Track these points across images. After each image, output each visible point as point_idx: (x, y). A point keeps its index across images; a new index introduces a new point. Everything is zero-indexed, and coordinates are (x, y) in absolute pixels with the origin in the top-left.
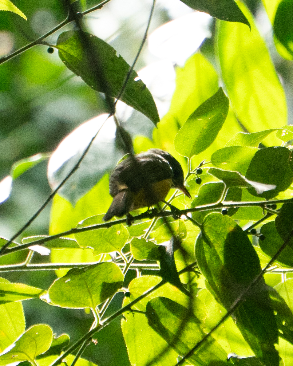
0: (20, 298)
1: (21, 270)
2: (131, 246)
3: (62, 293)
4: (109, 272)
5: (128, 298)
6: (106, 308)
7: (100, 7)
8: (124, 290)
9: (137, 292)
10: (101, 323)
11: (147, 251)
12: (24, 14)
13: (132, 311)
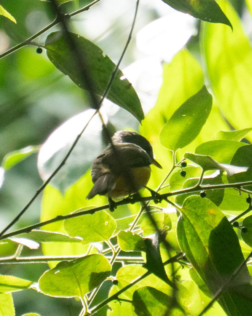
0: (10, 290)
1: (10, 263)
2: (118, 238)
3: (52, 284)
4: (97, 263)
5: (116, 286)
6: (95, 296)
7: (87, 9)
8: (112, 278)
9: (124, 280)
10: (89, 311)
11: (133, 243)
12: (13, 17)
13: (119, 300)
